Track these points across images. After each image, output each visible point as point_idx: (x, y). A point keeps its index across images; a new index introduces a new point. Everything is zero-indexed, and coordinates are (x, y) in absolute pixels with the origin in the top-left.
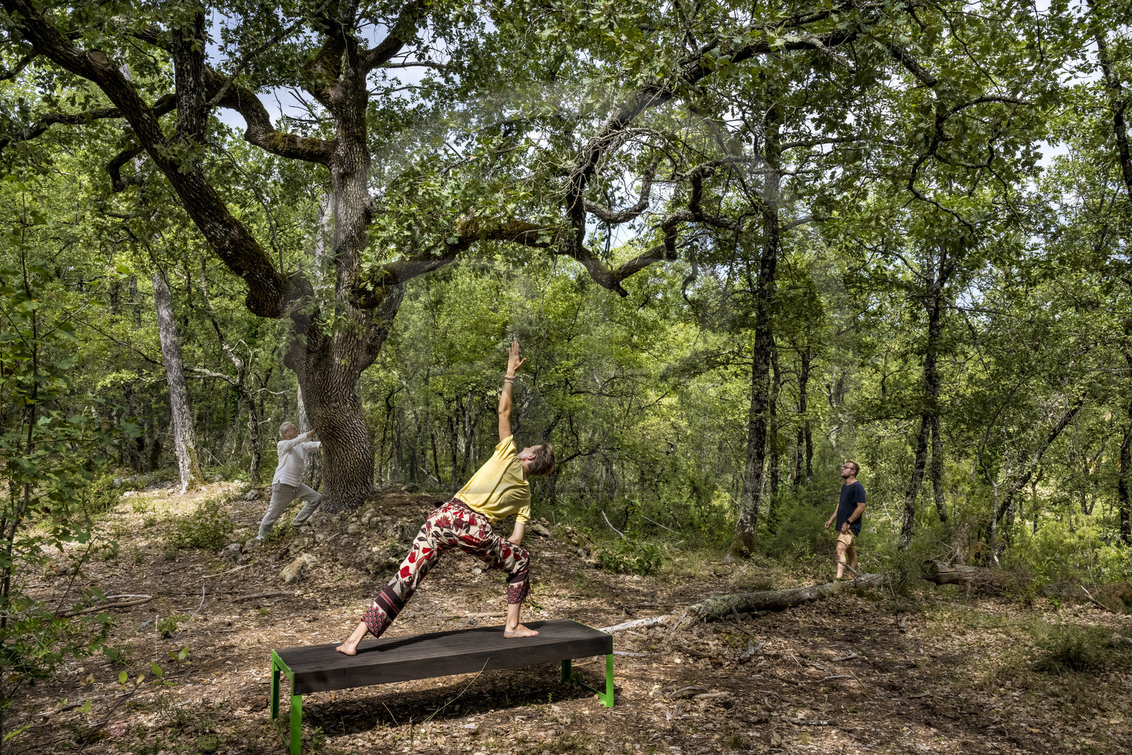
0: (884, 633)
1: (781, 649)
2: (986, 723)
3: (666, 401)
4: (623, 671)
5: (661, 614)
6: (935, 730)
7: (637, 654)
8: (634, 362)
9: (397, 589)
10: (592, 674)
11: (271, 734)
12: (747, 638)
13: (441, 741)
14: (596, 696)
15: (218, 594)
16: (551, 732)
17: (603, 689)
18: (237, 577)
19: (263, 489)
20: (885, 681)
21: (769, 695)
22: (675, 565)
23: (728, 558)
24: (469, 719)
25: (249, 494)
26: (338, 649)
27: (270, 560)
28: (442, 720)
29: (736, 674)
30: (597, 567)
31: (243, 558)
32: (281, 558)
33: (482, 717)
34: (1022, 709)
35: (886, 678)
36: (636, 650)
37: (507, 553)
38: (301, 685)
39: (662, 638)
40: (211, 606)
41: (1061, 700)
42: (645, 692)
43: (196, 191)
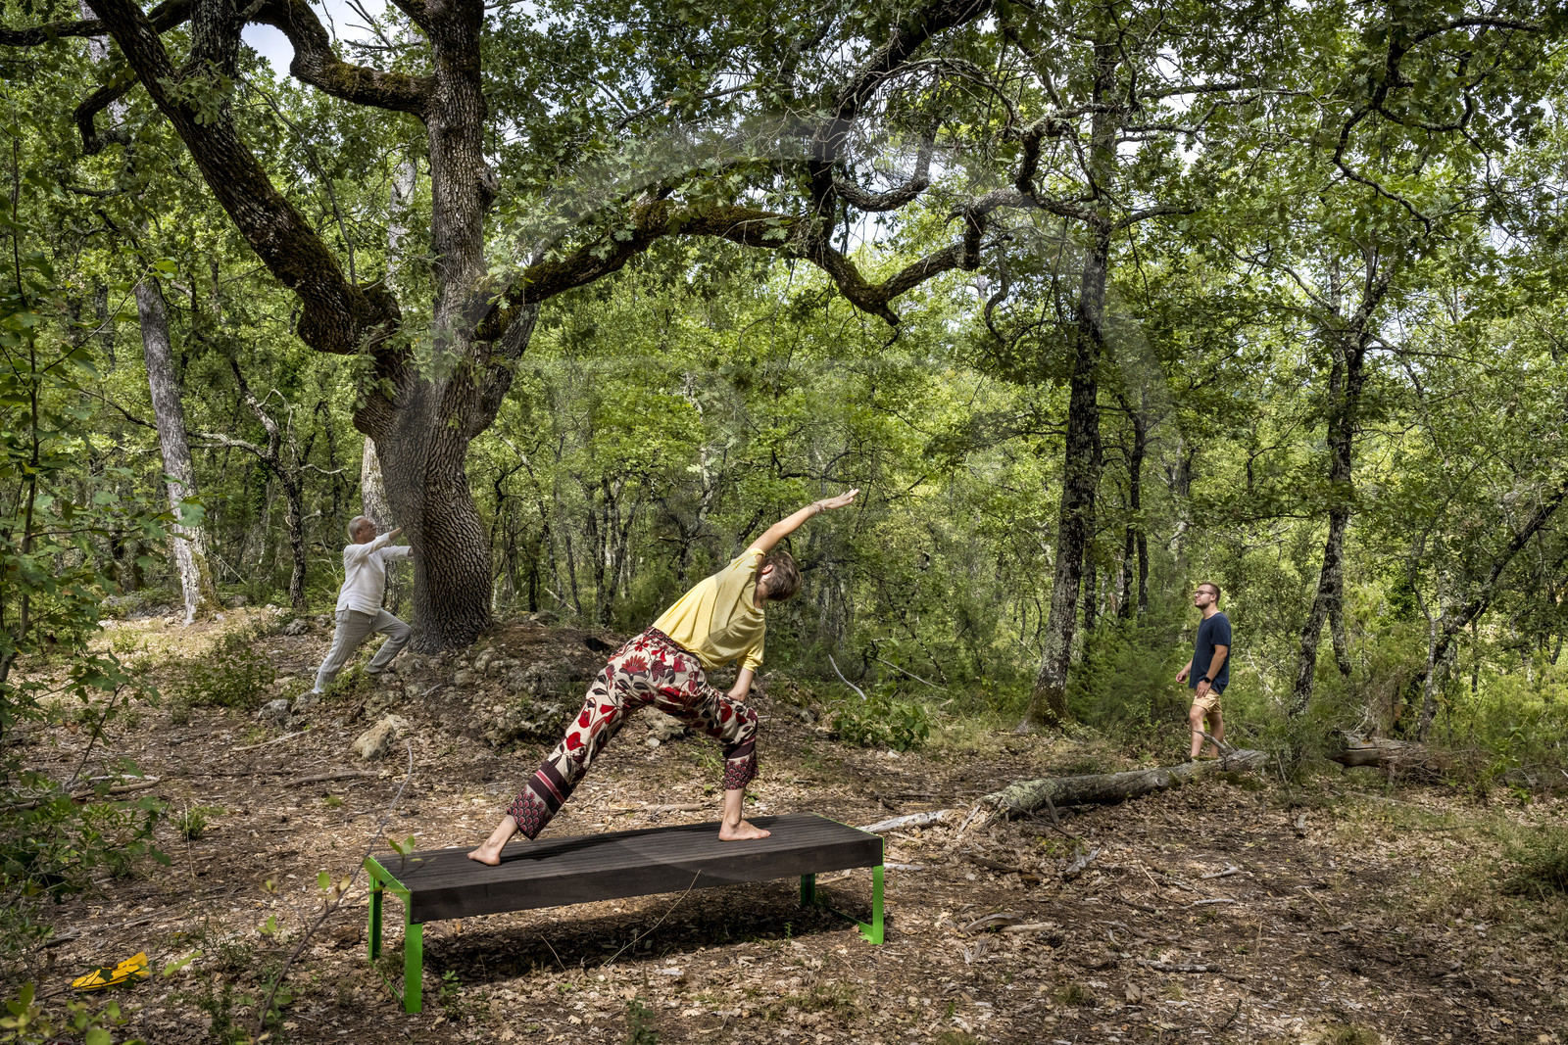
0: (1274, 837)
1: (1124, 860)
2: (1441, 970)
3: (921, 490)
4: (892, 892)
5: (937, 808)
6: (1366, 980)
7: (909, 867)
8: (879, 429)
9: (562, 767)
10: (845, 896)
11: (372, 983)
12: (1071, 844)
13: (630, 993)
14: (856, 928)
15: (261, 774)
16: (795, 980)
17: (865, 916)
18: (287, 749)
19: (314, 619)
20: (1284, 907)
21: (1113, 928)
22: (946, 736)
23: (1025, 726)
24: (668, 962)
25: (293, 625)
26: (472, 855)
27: (336, 724)
28: (628, 963)
29: (1061, 896)
30: (832, 737)
31: (294, 721)
32: (353, 721)
33: (688, 958)
34: (1492, 950)
35: (1285, 903)
36: (906, 860)
37: (727, 714)
38: (422, 908)
39: (945, 843)
40: (252, 793)
41: (1550, 936)
42: (928, 922)
43: (222, 153)
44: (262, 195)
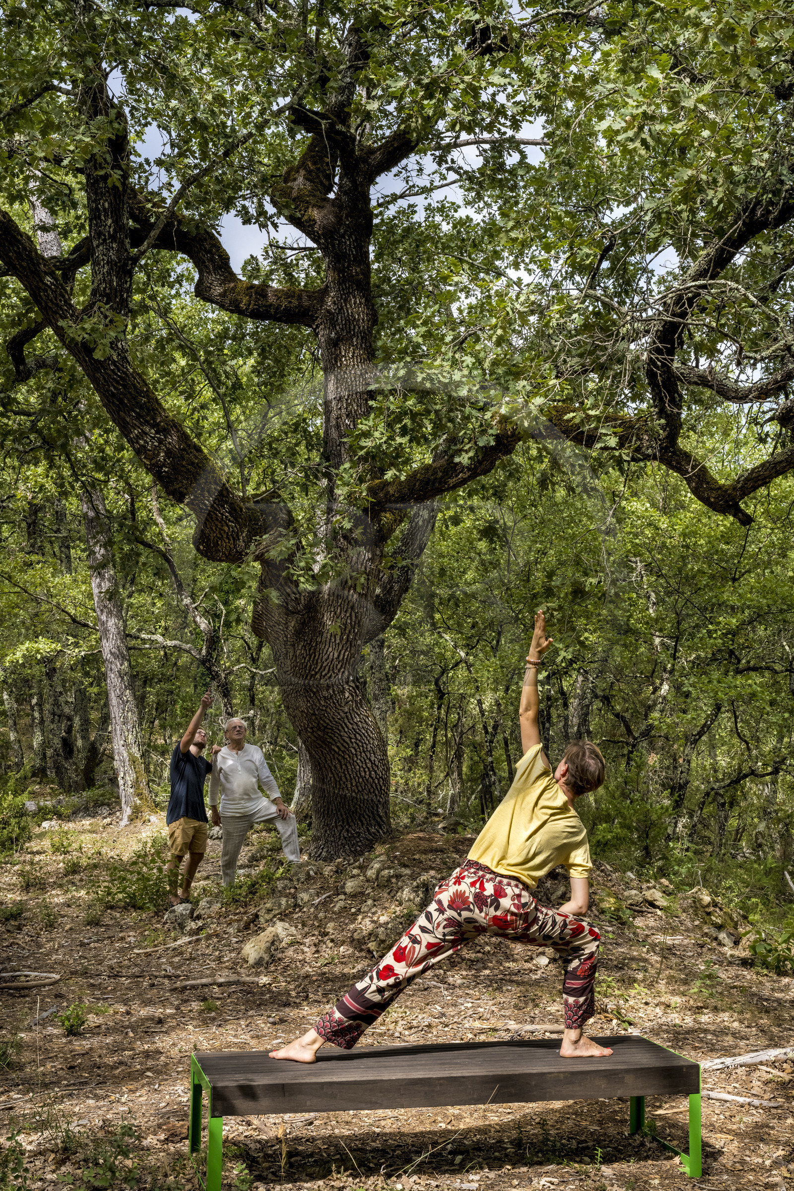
7: (766, 1103)
10: (682, 1127)
14: (676, 1159)
15: (153, 977)
17: (684, 1147)
18: (181, 953)
24: (471, 1177)
27: (231, 930)
28: (431, 1175)
30: (745, 963)
31: (193, 925)
32: (247, 927)
33: (492, 1175)
36: (767, 1096)
38: (222, 1103)
40: (140, 994)
43: (118, 383)
44: (154, 419)
